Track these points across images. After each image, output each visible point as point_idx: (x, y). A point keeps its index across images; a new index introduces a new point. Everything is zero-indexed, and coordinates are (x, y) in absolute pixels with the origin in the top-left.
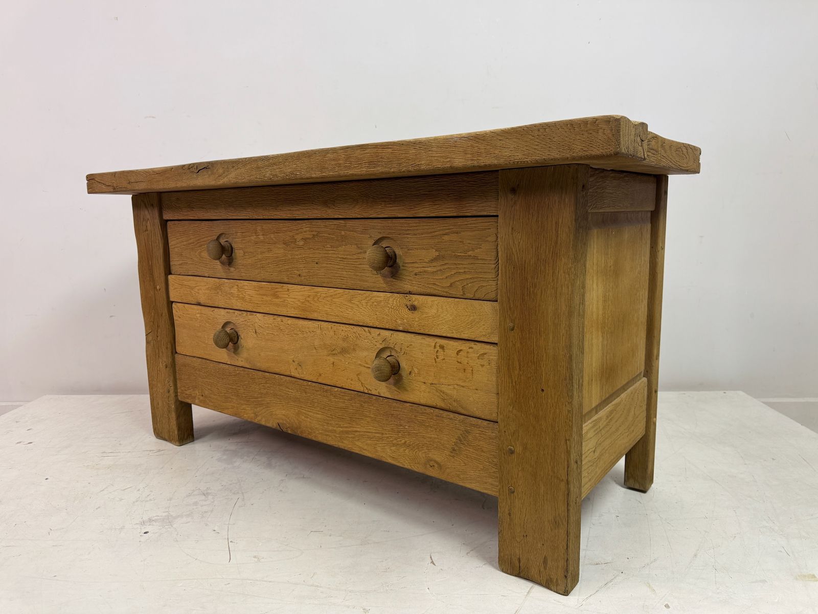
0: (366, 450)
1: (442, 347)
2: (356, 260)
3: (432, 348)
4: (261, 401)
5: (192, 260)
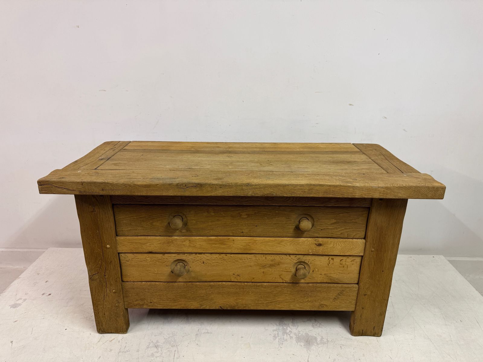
0: (283, 308)
1: (333, 259)
2: (285, 224)
3: (327, 260)
4: (207, 297)
5: (143, 227)
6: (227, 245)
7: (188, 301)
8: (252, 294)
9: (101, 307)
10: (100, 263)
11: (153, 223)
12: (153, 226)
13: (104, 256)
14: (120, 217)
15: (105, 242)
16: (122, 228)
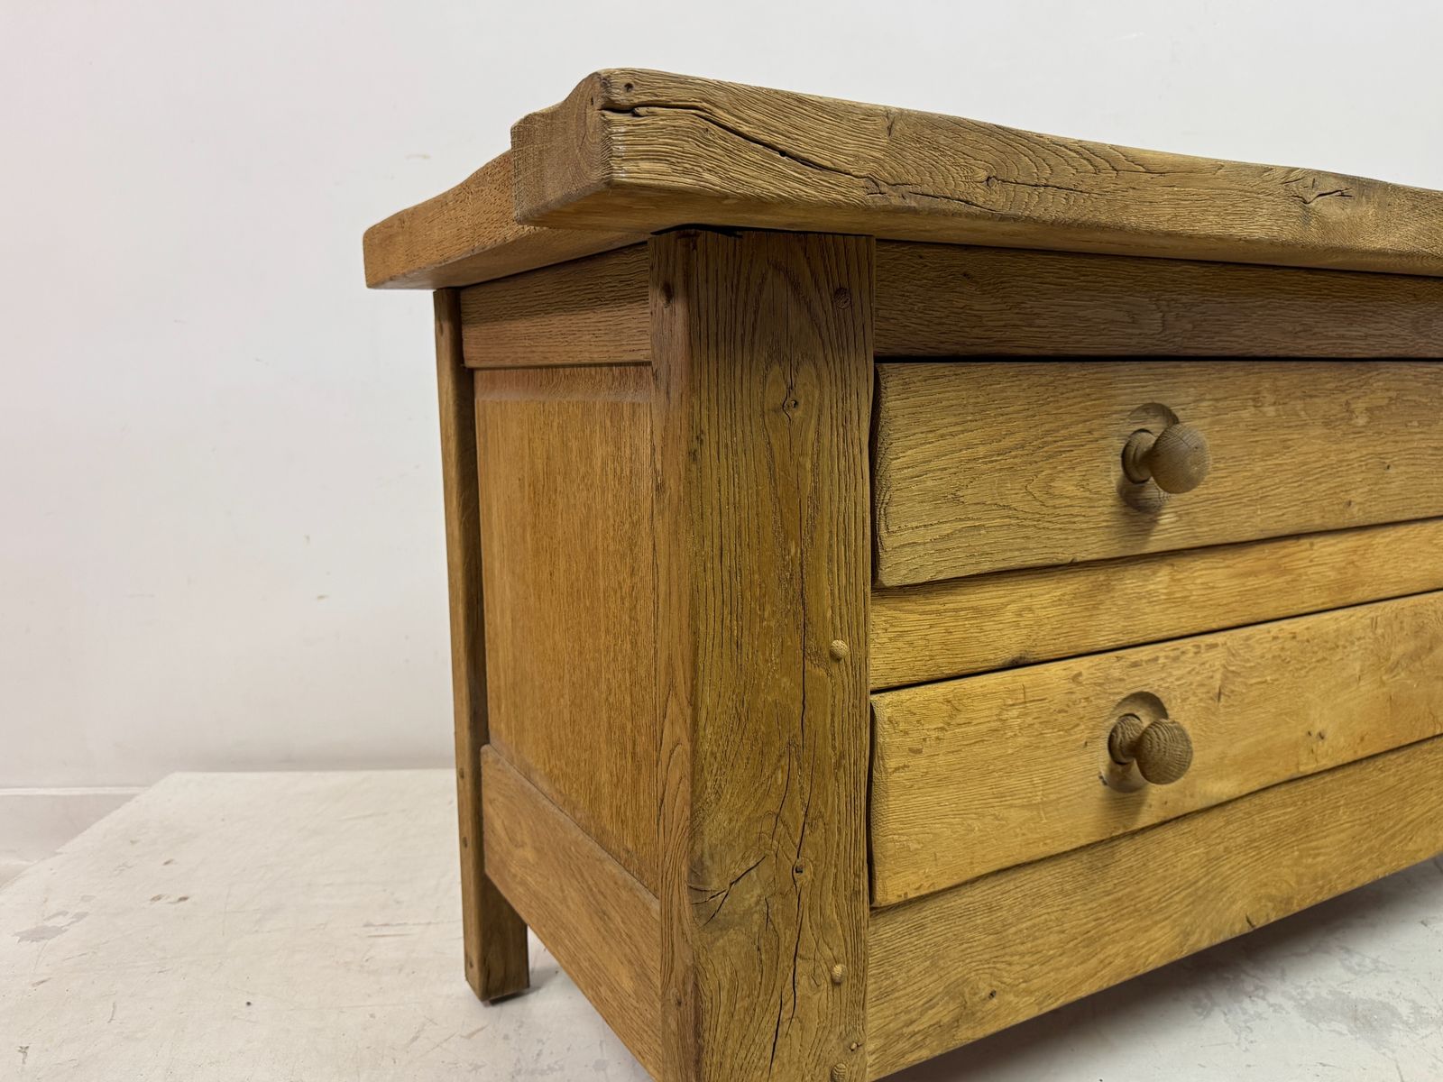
4: (1209, 881)
5: (1005, 512)
6: (1290, 572)
7: (1140, 930)
8: (1344, 814)
10: (780, 782)
11: (1053, 480)
12: (1050, 503)
13: (810, 721)
14: (909, 452)
15: (825, 617)
16: (914, 524)
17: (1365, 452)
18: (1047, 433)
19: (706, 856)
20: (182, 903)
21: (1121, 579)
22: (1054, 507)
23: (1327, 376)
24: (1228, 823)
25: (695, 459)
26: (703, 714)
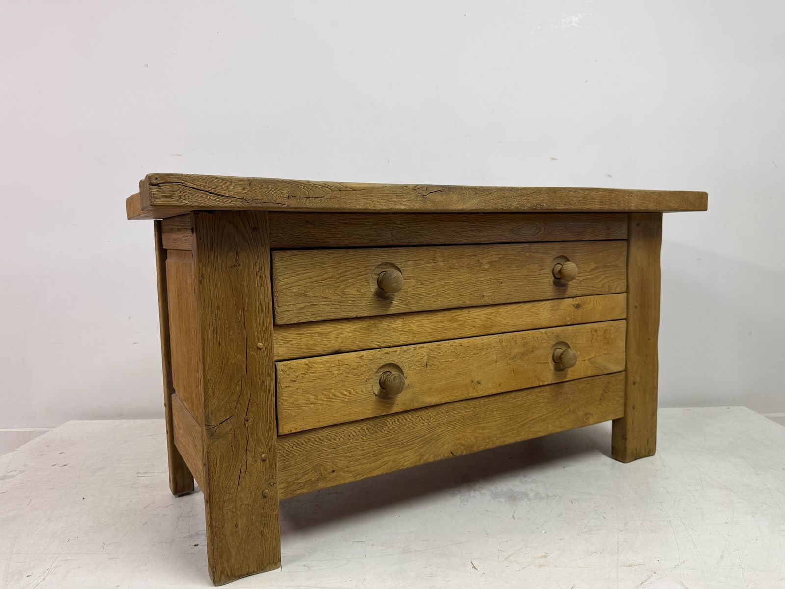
1: (595, 331)
3: (589, 333)
4: (431, 436)
5: (327, 300)
6: (459, 321)
7: (399, 452)
8: (496, 414)
9: (230, 507)
10: (238, 390)
11: (345, 289)
12: (345, 296)
13: (250, 370)
14: (285, 280)
15: (254, 335)
16: (289, 304)
17: (489, 278)
18: (342, 273)
19: (210, 414)
20: (64, 467)
21: (381, 323)
22: (347, 298)
23: (467, 250)
24: (438, 414)
25: (201, 283)
26: (207, 366)
